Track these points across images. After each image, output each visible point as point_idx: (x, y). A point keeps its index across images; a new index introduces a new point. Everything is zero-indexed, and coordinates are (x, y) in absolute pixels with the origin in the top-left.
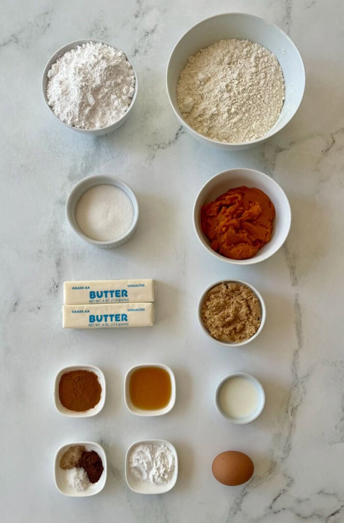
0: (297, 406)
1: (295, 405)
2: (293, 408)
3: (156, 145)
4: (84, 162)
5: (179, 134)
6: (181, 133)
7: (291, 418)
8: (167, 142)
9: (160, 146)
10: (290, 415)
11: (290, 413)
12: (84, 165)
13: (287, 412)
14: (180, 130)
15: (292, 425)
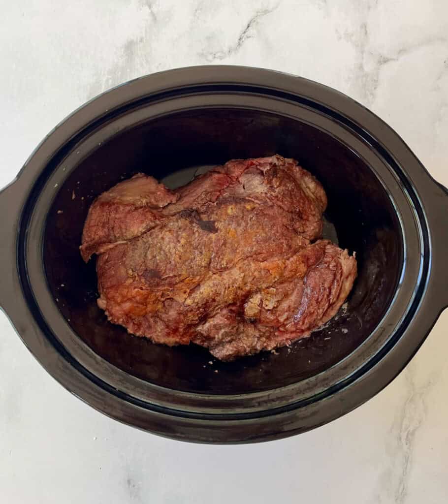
0: (414, 431)
1: (411, 429)
2: (408, 433)
3: (211, 54)
4: (110, 77)
5: (243, 39)
6: (245, 37)
7: (405, 447)
8: (226, 49)
9: (216, 56)
10: (404, 444)
11: (404, 441)
12: (110, 81)
13: (400, 439)
14: (245, 32)
15: (407, 459)
